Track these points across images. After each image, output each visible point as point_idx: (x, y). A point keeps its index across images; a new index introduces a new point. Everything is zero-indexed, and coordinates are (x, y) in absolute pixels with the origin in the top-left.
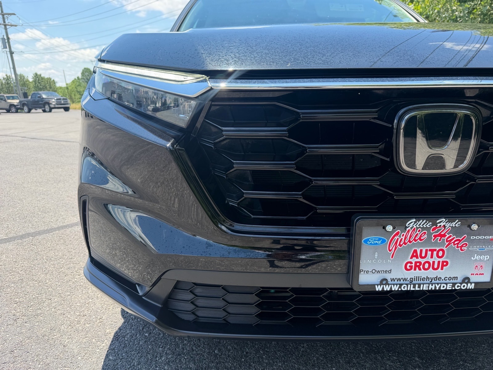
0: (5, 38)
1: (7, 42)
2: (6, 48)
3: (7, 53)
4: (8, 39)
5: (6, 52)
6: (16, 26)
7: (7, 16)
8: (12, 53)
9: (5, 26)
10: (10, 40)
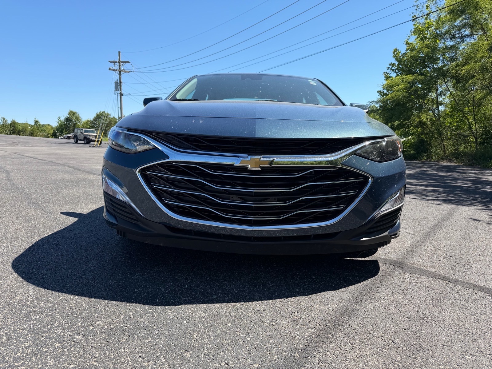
0: (118, 82)
1: (118, 85)
2: (118, 91)
3: (117, 95)
4: (121, 82)
5: (118, 93)
6: (129, 72)
7: (123, 63)
8: (121, 95)
9: (120, 72)
10: (122, 84)
